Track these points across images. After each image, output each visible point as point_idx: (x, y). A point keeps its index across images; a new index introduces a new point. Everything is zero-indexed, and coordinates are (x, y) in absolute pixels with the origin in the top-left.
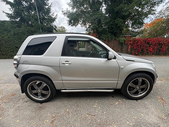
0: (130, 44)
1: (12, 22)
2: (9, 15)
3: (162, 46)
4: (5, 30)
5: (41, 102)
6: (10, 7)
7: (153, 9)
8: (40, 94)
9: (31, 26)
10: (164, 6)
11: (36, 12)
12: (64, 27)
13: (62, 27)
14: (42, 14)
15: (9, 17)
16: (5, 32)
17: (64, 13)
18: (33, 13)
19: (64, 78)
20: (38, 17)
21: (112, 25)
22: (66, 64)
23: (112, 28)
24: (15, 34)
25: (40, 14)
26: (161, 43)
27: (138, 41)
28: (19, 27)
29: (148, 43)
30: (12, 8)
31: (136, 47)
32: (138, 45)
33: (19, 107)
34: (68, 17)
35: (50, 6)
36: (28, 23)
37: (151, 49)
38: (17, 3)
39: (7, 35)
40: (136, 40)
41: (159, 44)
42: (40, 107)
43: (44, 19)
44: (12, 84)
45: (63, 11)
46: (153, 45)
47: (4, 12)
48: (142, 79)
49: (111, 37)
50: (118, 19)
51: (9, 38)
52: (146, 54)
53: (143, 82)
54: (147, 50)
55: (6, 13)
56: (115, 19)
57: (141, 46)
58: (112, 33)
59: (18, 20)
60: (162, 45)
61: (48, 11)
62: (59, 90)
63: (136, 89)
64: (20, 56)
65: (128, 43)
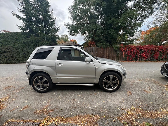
0: (124, 51)
1: (22, 33)
2: (21, 28)
3: (154, 53)
4: (17, 40)
5: (42, 92)
6: (22, 22)
7: (144, 20)
8: (42, 86)
9: (38, 36)
10: (154, 18)
11: (43, 25)
12: (67, 35)
13: (65, 35)
14: (47, 26)
15: (21, 29)
16: (17, 41)
17: (66, 26)
18: (40, 26)
19: (58, 75)
20: (44, 29)
21: (106, 34)
22: (60, 65)
23: (107, 37)
24: (24, 43)
25: (46, 26)
26: (153, 50)
27: (131, 48)
28: (28, 37)
29: (141, 50)
30: (24, 22)
31: (130, 53)
32: (132, 52)
33: (27, 95)
34: (69, 28)
35: (55, 20)
36: (35, 33)
37: (144, 55)
38: (28, 19)
39: (18, 44)
40: (130, 47)
41: (152, 51)
42: (41, 95)
43: (49, 30)
44: (21, 82)
45: (65, 23)
46: (145, 52)
47: (17, 25)
48: (113, 77)
49: (106, 45)
50: (111, 30)
51: (19, 46)
52: (140, 60)
53: (114, 79)
54: (141, 56)
55: (18, 26)
56: (109, 30)
57: (134, 52)
58: (107, 41)
59: (27, 32)
60: (154, 51)
61: (53, 23)
62: (55, 83)
63: (109, 84)
64: (31, 60)
65: (122, 50)
